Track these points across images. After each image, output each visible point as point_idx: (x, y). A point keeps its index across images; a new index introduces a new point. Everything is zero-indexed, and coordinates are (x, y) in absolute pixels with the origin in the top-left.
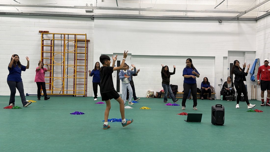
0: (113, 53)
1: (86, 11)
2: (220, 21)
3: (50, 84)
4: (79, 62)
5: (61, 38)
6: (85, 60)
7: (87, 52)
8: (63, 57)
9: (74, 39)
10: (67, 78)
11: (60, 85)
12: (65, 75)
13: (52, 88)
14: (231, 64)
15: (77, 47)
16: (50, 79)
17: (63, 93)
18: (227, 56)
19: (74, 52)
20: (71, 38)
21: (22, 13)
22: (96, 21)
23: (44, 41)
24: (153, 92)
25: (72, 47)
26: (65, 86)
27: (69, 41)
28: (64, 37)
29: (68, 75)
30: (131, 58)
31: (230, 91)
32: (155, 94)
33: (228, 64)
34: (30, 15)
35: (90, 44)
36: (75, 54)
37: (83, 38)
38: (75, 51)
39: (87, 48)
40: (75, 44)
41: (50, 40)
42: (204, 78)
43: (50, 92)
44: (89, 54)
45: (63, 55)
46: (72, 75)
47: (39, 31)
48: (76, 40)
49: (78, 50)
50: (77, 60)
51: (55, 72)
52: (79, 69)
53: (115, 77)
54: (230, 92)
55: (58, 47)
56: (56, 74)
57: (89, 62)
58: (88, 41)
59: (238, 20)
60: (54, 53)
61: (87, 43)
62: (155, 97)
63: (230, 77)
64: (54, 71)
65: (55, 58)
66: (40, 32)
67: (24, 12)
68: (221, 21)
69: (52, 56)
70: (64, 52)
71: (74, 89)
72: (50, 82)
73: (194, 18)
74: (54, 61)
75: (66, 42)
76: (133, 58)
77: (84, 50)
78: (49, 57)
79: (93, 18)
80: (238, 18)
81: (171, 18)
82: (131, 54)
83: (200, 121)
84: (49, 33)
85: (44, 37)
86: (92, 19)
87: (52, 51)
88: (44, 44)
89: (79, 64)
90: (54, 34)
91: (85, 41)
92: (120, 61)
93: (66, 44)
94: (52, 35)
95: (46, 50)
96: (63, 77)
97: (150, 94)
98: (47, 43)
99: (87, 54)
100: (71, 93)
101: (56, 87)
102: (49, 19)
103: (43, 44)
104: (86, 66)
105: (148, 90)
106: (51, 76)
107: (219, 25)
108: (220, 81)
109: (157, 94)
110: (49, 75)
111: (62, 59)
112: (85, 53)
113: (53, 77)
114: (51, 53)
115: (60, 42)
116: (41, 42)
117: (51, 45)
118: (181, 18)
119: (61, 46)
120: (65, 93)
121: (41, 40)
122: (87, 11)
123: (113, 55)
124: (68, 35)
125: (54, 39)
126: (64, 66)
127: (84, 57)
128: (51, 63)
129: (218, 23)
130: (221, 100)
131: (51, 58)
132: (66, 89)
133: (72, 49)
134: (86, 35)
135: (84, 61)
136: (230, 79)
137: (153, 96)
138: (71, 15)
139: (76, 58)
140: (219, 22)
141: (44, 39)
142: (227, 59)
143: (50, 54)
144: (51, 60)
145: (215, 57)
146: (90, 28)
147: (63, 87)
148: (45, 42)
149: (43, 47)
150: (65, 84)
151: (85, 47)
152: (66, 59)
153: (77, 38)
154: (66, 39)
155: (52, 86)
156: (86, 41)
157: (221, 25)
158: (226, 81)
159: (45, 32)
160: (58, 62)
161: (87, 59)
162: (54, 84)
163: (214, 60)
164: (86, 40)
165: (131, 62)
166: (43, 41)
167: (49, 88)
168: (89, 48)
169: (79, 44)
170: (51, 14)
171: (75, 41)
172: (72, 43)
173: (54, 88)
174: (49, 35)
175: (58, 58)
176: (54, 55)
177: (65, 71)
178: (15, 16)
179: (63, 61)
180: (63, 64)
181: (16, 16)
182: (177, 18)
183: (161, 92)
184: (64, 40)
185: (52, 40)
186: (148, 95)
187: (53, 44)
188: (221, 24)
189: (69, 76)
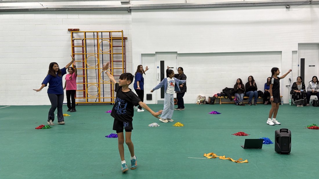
0: (156, 52)
1: (121, 2)
2: (287, 6)
3: (84, 91)
4: (116, 65)
5: (94, 36)
6: (122, 61)
7: (124, 52)
8: (97, 59)
9: (108, 37)
10: (103, 84)
11: (96, 92)
12: (100, 80)
13: (86, 96)
14: (302, 59)
15: (113, 47)
16: (84, 85)
17: (99, 102)
18: (297, 50)
19: (109, 53)
20: (105, 36)
21: (47, 8)
22: (134, 14)
23: (75, 40)
24: (205, 97)
25: (107, 47)
26: (101, 93)
27: (103, 40)
28: (96, 35)
29: (104, 79)
30: (177, 57)
31: (301, 93)
32: (207, 99)
33: (298, 59)
34: (57, 10)
35: (127, 42)
36: (110, 55)
37: (119, 35)
38: (110, 51)
39: (124, 47)
40: (110, 43)
41: (81, 39)
42: (268, 78)
43: (85, 100)
44: (127, 54)
45: (97, 57)
46: (109, 80)
47: (68, 29)
48: (112, 38)
49: (114, 50)
50: (114, 62)
51: (89, 77)
52: (116, 72)
53: (158, 80)
54: (301, 95)
55: (91, 47)
56: (90, 79)
57: (127, 63)
58: (125, 39)
59: (310, 4)
60: (86, 55)
61: (124, 41)
62: (207, 103)
63: (300, 77)
64: (88, 75)
65: (88, 60)
66: (70, 30)
67: (49, 7)
68: (289, 7)
69: (84, 58)
70: (98, 53)
71: (111, 97)
72: (84, 89)
73: (255, 3)
74: (87, 65)
75: (100, 41)
76: (180, 56)
77: (121, 49)
78: (81, 59)
79: (130, 11)
80: (310, 1)
81: (226, 6)
82: (177, 52)
83: (261, 148)
84: (80, 31)
85: (74, 36)
86: (128, 12)
87: (85, 52)
88: (75, 45)
89: (116, 67)
90: (85, 33)
91: (121, 39)
92: (164, 61)
93: (99, 43)
94: (83, 34)
95: (78, 52)
96: (99, 82)
97: (201, 100)
98: (78, 43)
99: (125, 54)
100: (108, 101)
101: (91, 94)
102: (78, 14)
103: (73, 45)
104: (124, 69)
105: (199, 95)
106: (84, 82)
107: (286, 11)
108: (289, 81)
109: (209, 100)
110: (82, 80)
111: (97, 62)
112: (122, 54)
113: (87, 83)
114: (83, 54)
115: (93, 41)
116: (71, 42)
117: (83, 45)
118: (238, 5)
119: (95, 46)
120: (102, 100)
121: (71, 40)
122: (123, 3)
123: (155, 54)
124: (102, 32)
125: (86, 38)
126: (98, 69)
127: (121, 58)
128: (84, 67)
129: (285, 9)
130: (289, 104)
131: (84, 60)
132: (103, 97)
133: (107, 49)
134: (122, 32)
135: (122, 63)
136: (300, 79)
137: (205, 102)
138: (104, 8)
139: (112, 60)
140: (287, 8)
141: (74, 38)
142: (297, 54)
143: (82, 56)
144: (83, 63)
145: (281, 52)
146: (127, 23)
147: (99, 94)
148: (75, 42)
149: (73, 48)
150: (101, 90)
151: (121, 46)
152: (101, 61)
153: (112, 35)
154: (100, 37)
155: (86, 93)
156: (123, 39)
157: (288, 12)
158: (295, 82)
159: (75, 30)
160: (91, 65)
161: (124, 61)
162: (89, 91)
163: (280, 55)
164: (123, 37)
165: (177, 61)
166: (73, 41)
167: (83, 96)
168: (127, 47)
169: (115, 43)
170: (81, 8)
171: (110, 40)
172: (106, 42)
173: (88, 96)
174: (80, 34)
175: (92, 60)
176: (87, 57)
177: (100, 75)
178: (39, 12)
179: (97, 64)
180: (97, 68)
181: (41, 12)
182: (232, 5)
183: (214, 96)
184: (97, 39)
185: (83, 39)
186: (199, 101)
187: (84, 44)
188: (289, 10)
189: (106, 80)
